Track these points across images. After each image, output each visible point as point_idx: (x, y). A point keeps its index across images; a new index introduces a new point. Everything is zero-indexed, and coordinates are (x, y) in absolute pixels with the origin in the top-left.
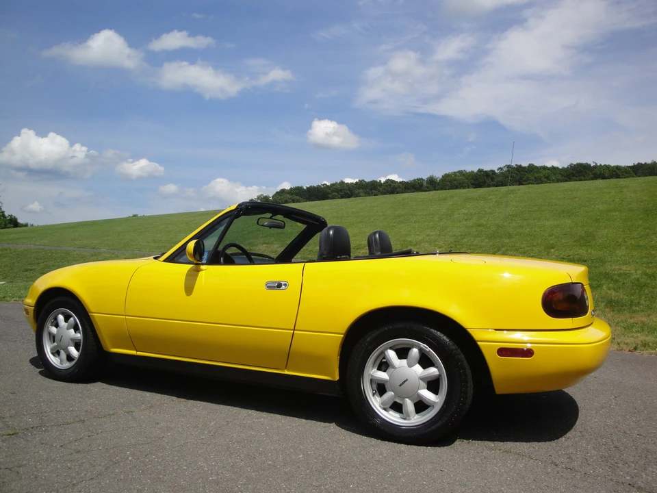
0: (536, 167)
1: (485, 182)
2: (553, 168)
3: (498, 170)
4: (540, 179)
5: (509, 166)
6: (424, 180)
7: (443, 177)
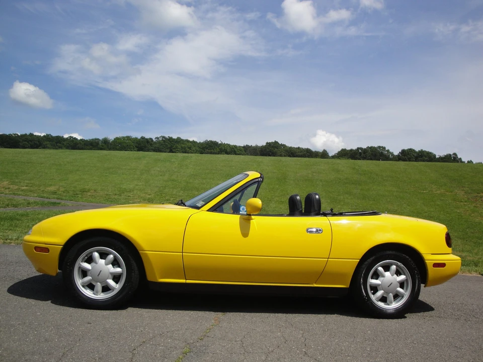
0: (182, 140)
1: (145, 147)
2: (194, 142)
3: (155, 139)
4: (185, 149)
5: (164, 137)
6: (100, 140)
7: (115, 139)
